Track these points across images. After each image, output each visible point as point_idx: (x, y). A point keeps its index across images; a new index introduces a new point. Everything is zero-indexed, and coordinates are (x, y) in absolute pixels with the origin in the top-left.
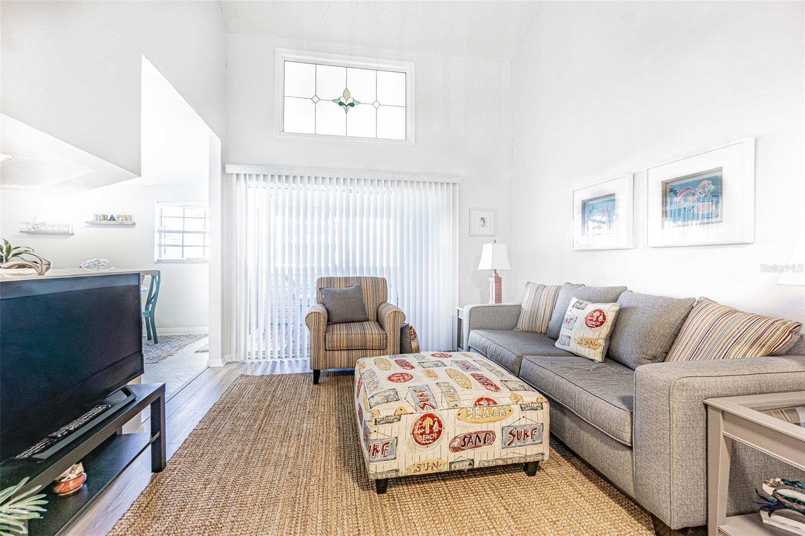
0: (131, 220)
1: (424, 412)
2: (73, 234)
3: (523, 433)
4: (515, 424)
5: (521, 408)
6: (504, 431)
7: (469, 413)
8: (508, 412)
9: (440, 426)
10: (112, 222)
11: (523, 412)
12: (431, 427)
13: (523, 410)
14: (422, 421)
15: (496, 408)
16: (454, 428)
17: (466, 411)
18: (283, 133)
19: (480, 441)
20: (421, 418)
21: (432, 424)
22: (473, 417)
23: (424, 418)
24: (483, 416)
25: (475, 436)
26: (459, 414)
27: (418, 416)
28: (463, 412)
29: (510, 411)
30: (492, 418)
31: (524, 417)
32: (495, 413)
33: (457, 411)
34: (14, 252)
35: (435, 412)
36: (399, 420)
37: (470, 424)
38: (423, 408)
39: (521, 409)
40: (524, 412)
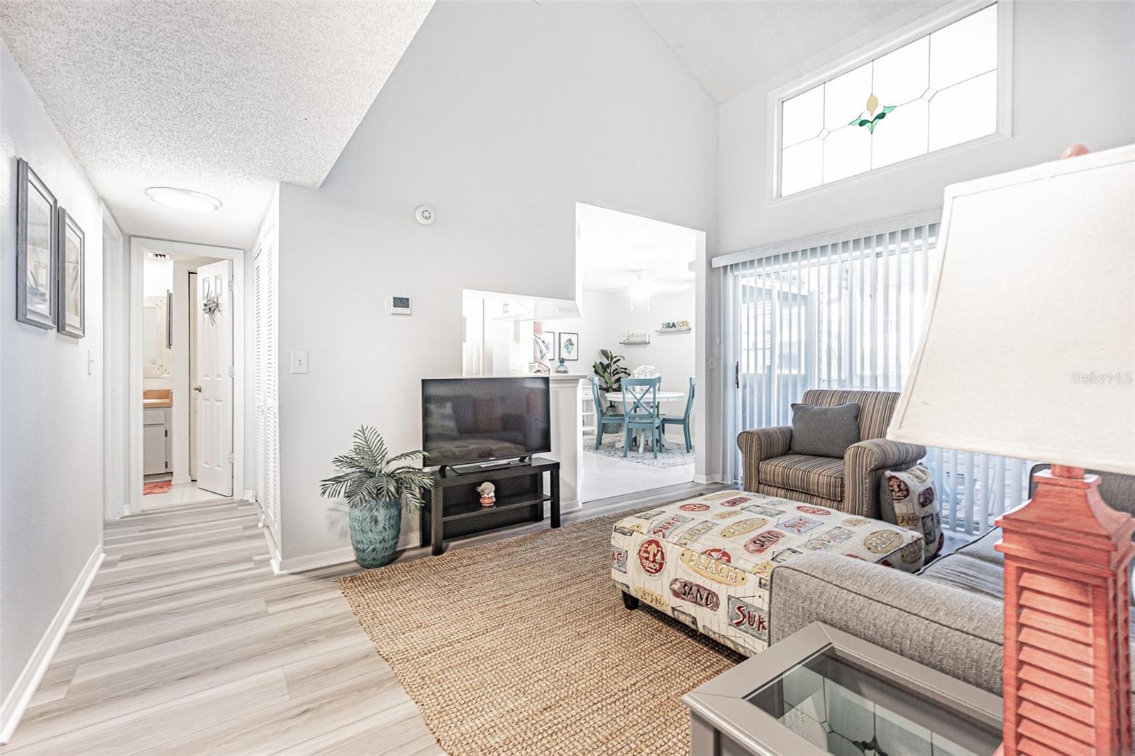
0: (687, 326)
1: (653, 537)
2: (649, 343)
3: (757, 619)
4: (746, 600)
5: (760, 583)
6: (730, 602)
7: (693, 558)
8: (739, 579)
9: (663, 558)
10: (673, 329)
11: (759, 588)
12: (655, 555)
13: (760, 587)
14: (649, 545)
15: (726, 566)
16: (677, 568)
17: (690, 554)
18: (781, 199)
19: (702, 599)
20: (648, 541)
21: (656, 552)
22: (697, 565)
23: (650, 542)
24: (708, 570)
25: (696, 588)
26: (683, 555)
27: (647, 538)
28: (687, 554)
29: (743, 579)
30: (717, 577)
31: (760, 597)
32: (722, 571)
33: (682, 550)
34: (614, 360)
35: (662, 542)
36: (631, 535)
37: (691, 571)
38: (655, 533)
39: (758, 584)
40: (762, 590)
